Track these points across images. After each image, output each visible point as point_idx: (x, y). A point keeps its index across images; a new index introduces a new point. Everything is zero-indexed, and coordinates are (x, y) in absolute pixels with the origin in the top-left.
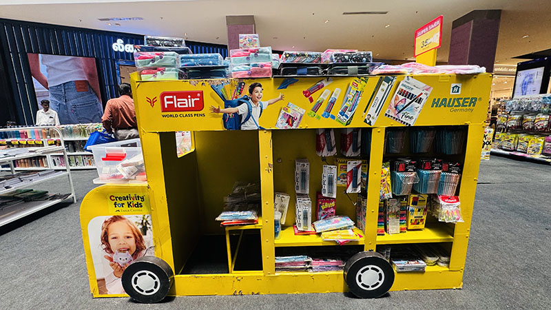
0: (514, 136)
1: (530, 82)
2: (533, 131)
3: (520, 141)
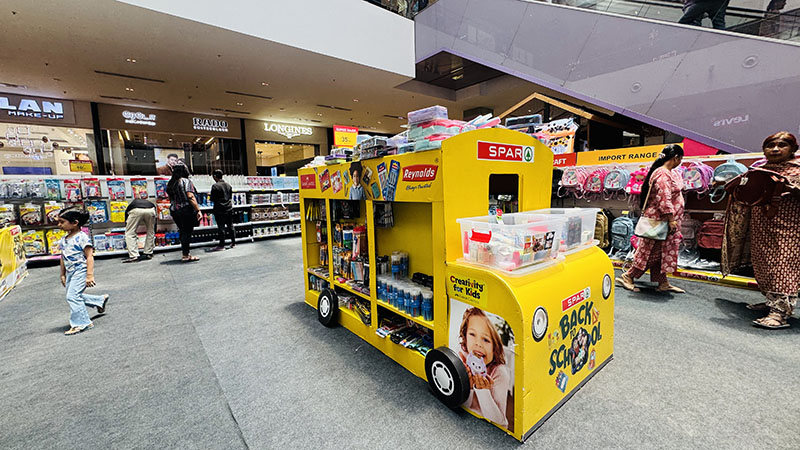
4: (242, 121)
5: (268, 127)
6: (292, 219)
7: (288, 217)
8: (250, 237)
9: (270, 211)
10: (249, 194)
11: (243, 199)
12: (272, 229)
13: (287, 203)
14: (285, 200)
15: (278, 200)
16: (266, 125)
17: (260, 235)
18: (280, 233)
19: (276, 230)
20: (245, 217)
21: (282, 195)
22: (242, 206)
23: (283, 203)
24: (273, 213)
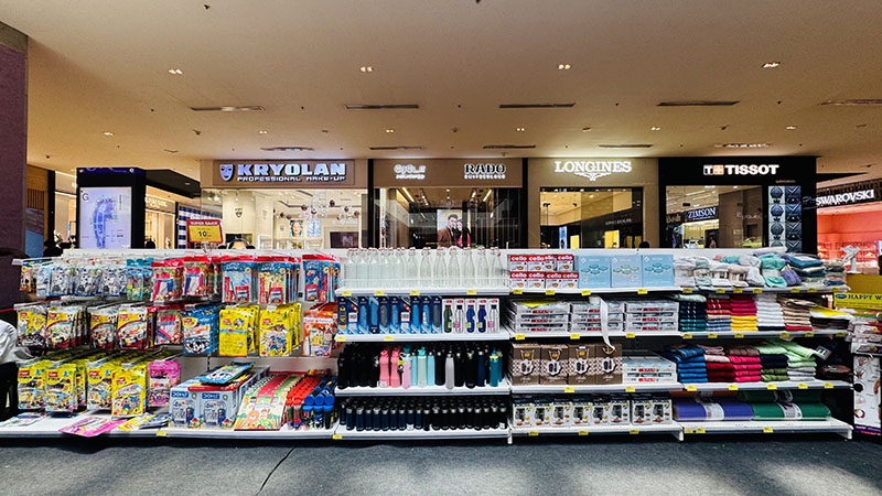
0: (72, 367)
1: (110, 216)
2: (115, 351)
3: (91, 381)
4: (525, 161)
5: (561, 166)
6: (629, 385)
7: (618, 378)
8: (500, 430)
9: (565, 355)
10: (507, 303)
11: (493, 316)
12: (569, 409)
13: (619, 333)
14: (614, 324)
15: (592, 322)
16: (558, 163)
17: (532, 427)
18: (589, 426)
19: (579, 413)
20: (494, 370)
21: (605, 307)
22: (488, 336)
23: (606, 333)
24: (574, 362)
